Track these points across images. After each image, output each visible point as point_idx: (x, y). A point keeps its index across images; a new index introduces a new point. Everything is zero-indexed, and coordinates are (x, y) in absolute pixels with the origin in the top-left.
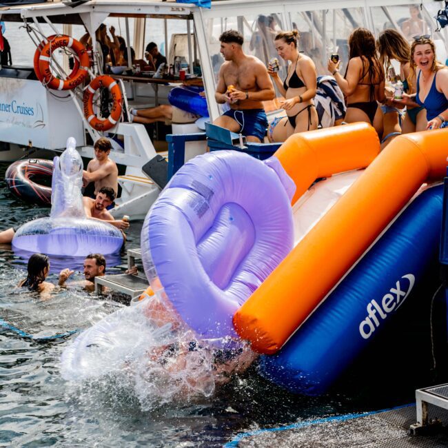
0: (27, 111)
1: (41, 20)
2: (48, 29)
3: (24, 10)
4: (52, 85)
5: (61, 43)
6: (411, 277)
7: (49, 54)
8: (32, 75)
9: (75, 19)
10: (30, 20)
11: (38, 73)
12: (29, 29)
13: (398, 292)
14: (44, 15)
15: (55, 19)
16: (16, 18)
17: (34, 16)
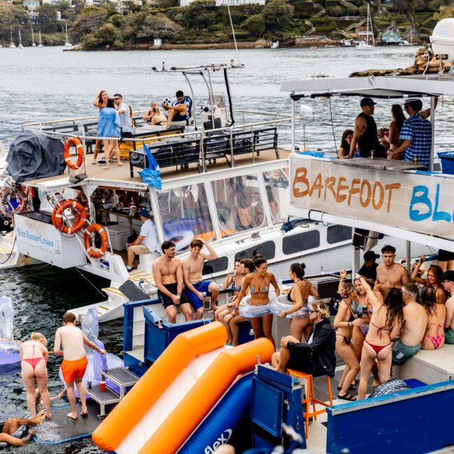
13: (222, 439)
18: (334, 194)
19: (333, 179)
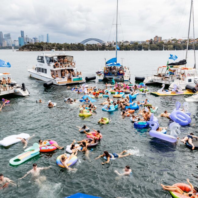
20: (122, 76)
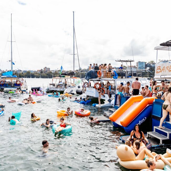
0: (93, 92)
1: (95, 81)
2: (96, 82)
3: (93, 79)
4: (96, 89)
5: (97, 83)
6: (146, 118)
7: (96, 85)
8: (94, 88)
9: (99, 81)
10: (94, 81)
11: (95, 87)
12: (94, 82)
13: (144, 120)
14: (96, 80)
15: (97, 81)
16: (92, 80)
17: (94, 80)
18: (168, 70)
19: (168, 67)
20: (19, 87)
